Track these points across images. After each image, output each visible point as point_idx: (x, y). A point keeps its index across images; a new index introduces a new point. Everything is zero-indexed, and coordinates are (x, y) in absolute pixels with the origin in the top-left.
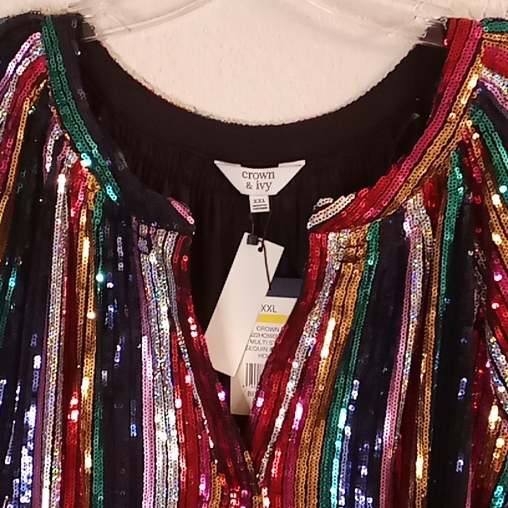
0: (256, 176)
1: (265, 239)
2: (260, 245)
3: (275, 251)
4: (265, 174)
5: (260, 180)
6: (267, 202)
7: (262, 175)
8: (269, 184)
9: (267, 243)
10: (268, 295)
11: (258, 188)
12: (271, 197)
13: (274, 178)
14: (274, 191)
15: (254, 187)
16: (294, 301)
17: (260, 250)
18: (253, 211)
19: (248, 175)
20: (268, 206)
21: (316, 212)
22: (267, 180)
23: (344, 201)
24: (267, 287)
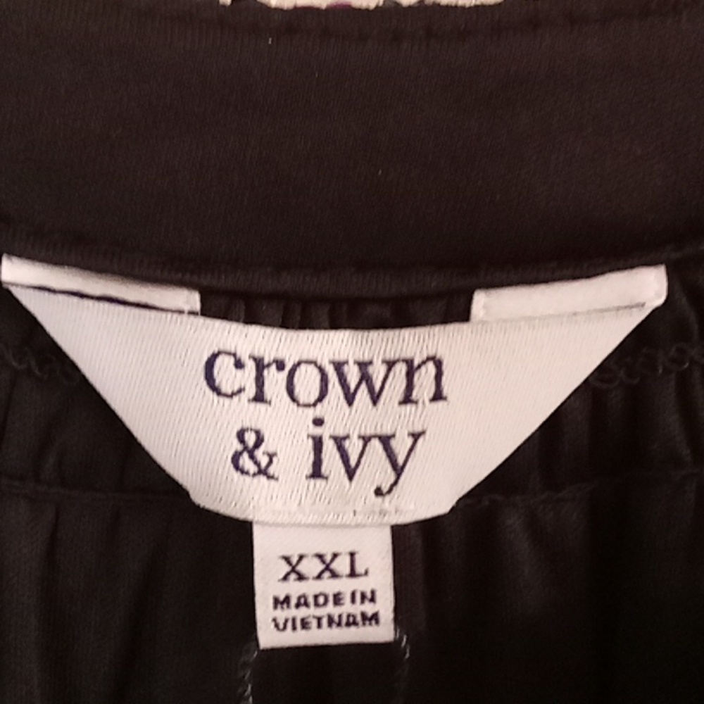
0: (307, 383)
4: (378, 371)
5: (339, 417)
7: (353, 375)
8: (401, 446)
11: (317, 473)
13: (438, 396)
15: (292, 461)
19: (247, 377)
20: (385, 605)
22: (390, 416)
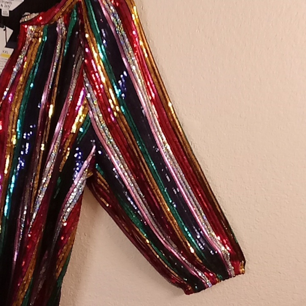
0: (5, 2)
1: (6, 26)
2: (4, 28)
3: (10, 32)
5: (7, 4)
6: (8, 13)
7: (7, 2)
8: (9, 6)
9: (7, 28)
10: (6, 47)
12: (10, 11)
13: (11, 4)
14: (12, 9)
15: (4, 6)
16: (13, 50)
17: (4, 30)
18: (3, 15)
19: (2, 1)
21: (23, 17)
22: (9, 4)
23: (34, 15)
24: (5, 44)
